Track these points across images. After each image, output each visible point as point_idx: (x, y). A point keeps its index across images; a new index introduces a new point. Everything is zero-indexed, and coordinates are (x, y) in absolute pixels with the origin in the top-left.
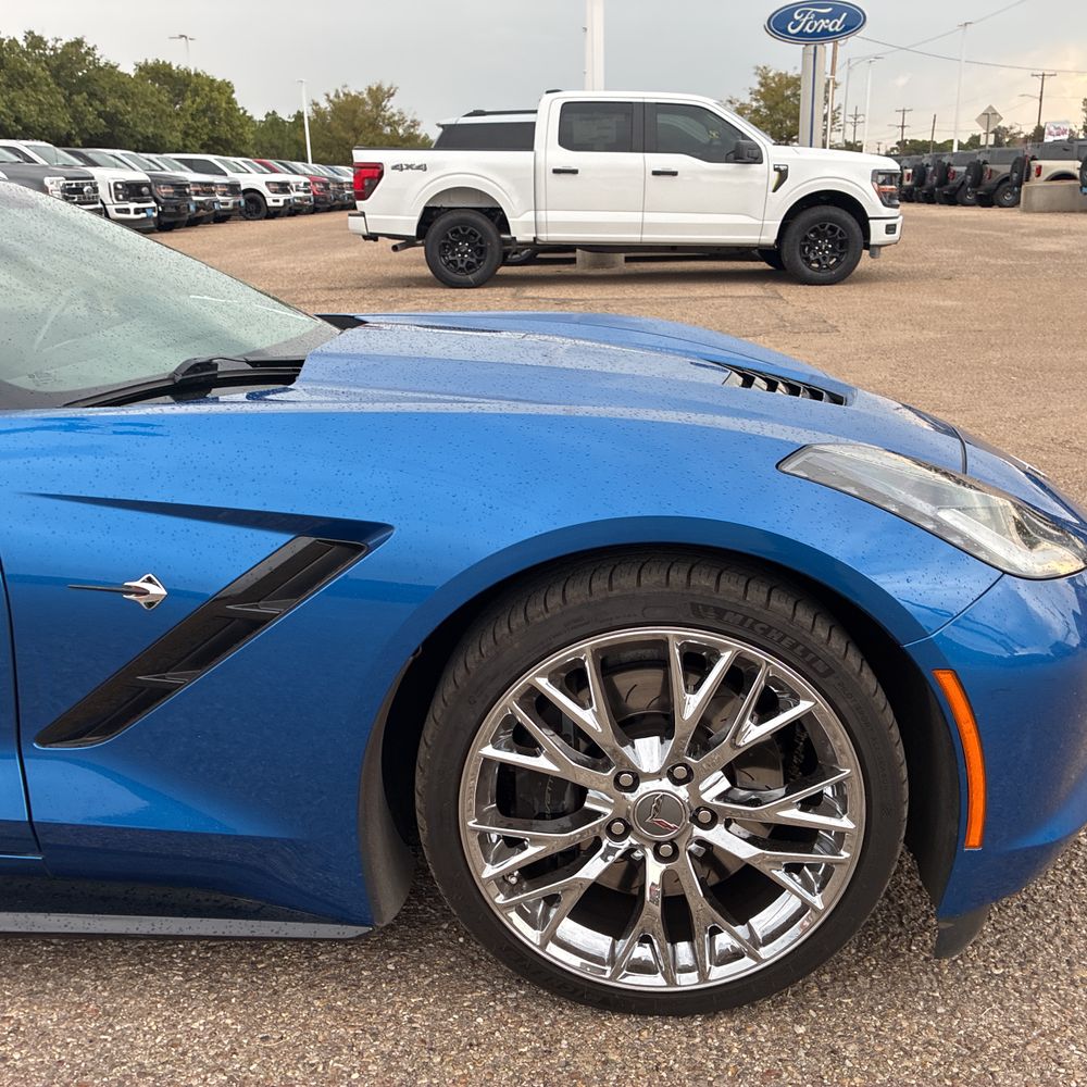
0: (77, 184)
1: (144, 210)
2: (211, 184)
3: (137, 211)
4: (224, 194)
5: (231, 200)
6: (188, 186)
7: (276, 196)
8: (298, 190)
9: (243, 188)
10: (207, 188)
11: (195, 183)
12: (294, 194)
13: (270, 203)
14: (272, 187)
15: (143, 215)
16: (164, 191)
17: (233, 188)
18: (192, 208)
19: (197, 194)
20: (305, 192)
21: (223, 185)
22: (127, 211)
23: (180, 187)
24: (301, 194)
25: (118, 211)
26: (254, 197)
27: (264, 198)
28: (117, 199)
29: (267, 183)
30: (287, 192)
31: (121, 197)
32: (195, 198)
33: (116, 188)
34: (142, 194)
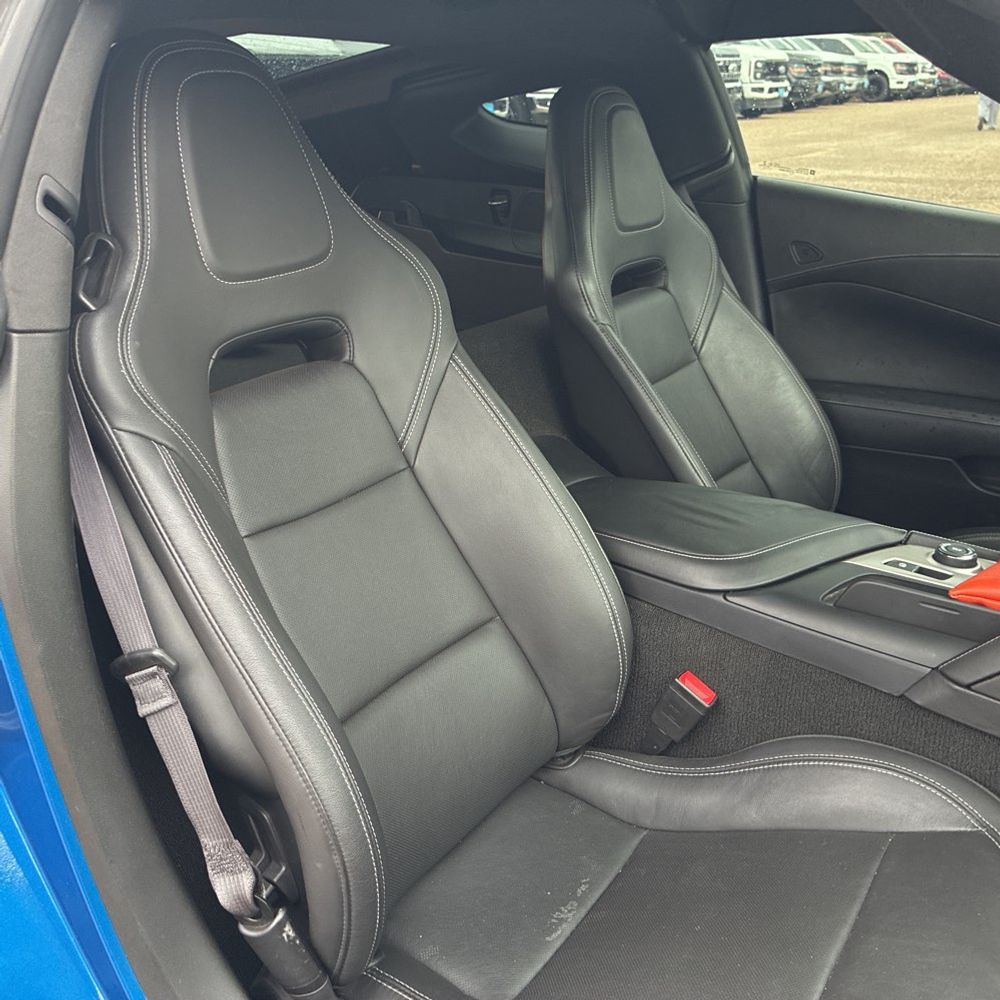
0: (725, 62)
1: (777, 90)
2: (841, 64)
3: (771, 91)
4: (850, 75)
5: (855, 81)
6: (819, 65)
7: (901, 78)
8: (923, 72)
9: (869, 68)
10: (836, 68)
11: (826, 63)
12: (920, 76)
13: (893, 85)
14: (898, 67)
15: (775, 95)
16: (796, 70)
17: (860, 69)
18: (820, 89)
19: (826, 73)
20: (932, 73)
21: (850, 65)
22: (762, 90)
23: (812, 67)
24: (927, 76)
25: (754, 90)
26: (878, 80)
27: (888, 80)
28: (755, 78)
29: (895, 64)
30: (913, 72)
31: (758, 75)
32: (825, 79)
33: (756, 67)
34: (778, 73)
